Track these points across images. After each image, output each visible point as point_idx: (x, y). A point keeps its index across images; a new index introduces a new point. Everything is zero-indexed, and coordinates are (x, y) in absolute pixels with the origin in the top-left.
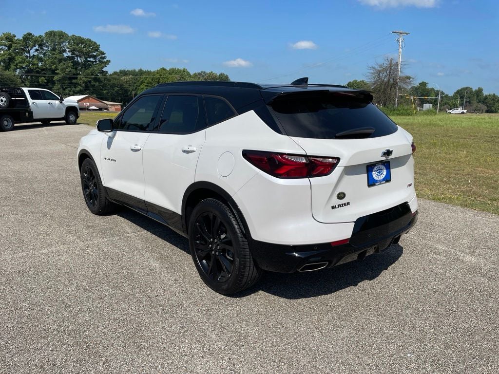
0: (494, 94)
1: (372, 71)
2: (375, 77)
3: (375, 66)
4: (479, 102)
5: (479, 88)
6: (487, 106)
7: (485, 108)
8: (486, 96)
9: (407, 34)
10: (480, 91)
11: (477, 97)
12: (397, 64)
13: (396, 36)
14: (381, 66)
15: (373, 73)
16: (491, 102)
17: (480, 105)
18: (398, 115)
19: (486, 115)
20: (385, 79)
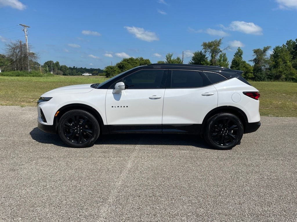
0: (65, 65)
1: (8, 48)
2: (11, 51)
3: (11, 44)
4: (58, 69)
5: (57, 62)
6: (63, 72)
7: (62, 73)
8: (61, 66)
9: (28, 27)
10: (57, 63)
11: (57, 66)
12: (25, 45)
13: (23, 28)
14: (15, 45)
15: (9, 49)
16: (64, 70)
17: (59, 71)
18: (33, 76)
19: (63, 77)
20: (19, 54)
